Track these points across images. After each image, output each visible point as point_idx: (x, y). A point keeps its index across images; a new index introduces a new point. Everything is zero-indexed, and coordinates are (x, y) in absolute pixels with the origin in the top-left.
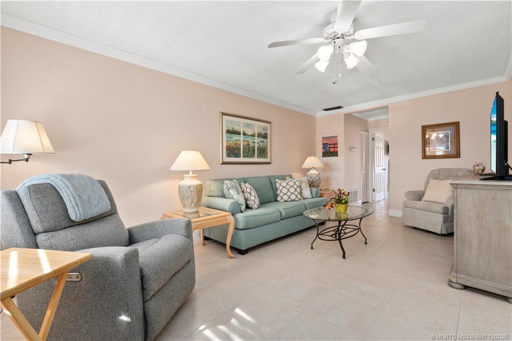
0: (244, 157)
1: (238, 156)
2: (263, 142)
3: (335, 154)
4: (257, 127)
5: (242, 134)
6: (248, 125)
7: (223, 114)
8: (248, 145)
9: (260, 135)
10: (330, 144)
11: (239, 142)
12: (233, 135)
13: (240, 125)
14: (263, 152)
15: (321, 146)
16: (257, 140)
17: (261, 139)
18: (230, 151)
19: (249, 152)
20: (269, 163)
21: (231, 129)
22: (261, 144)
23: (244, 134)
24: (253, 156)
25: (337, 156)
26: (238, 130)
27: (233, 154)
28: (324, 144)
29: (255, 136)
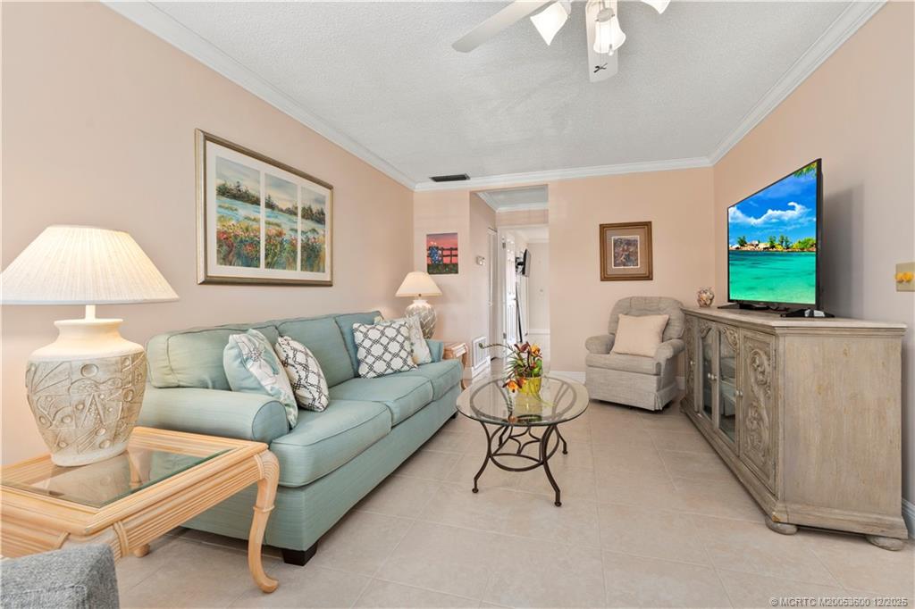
0: (269, 265)
1: (251, 261)
2: (314, 230)
3: (453, 269)
4: (302, 194)
5: (263, 203)
6: (280, 185)
7: (208, 138)
8: (280, 234)
9: (308, 214)
10: (443, 249)
11: (255, 225)
12: (238, 204)
13: (257, 179)
14: (312, 256)
15: (426, 253)
16: (301, 224)
17: (311, 224)
18: (231, 247)
19: (278, 252)
20: (328, 284)
21: (231, 185)
22: (311, 235)
23: (270, 205)
24: (290, 264)
25: (457, 272)
26: (252, 192)
27: (239, 255)
28: (430, 248)
29: (296, 214)
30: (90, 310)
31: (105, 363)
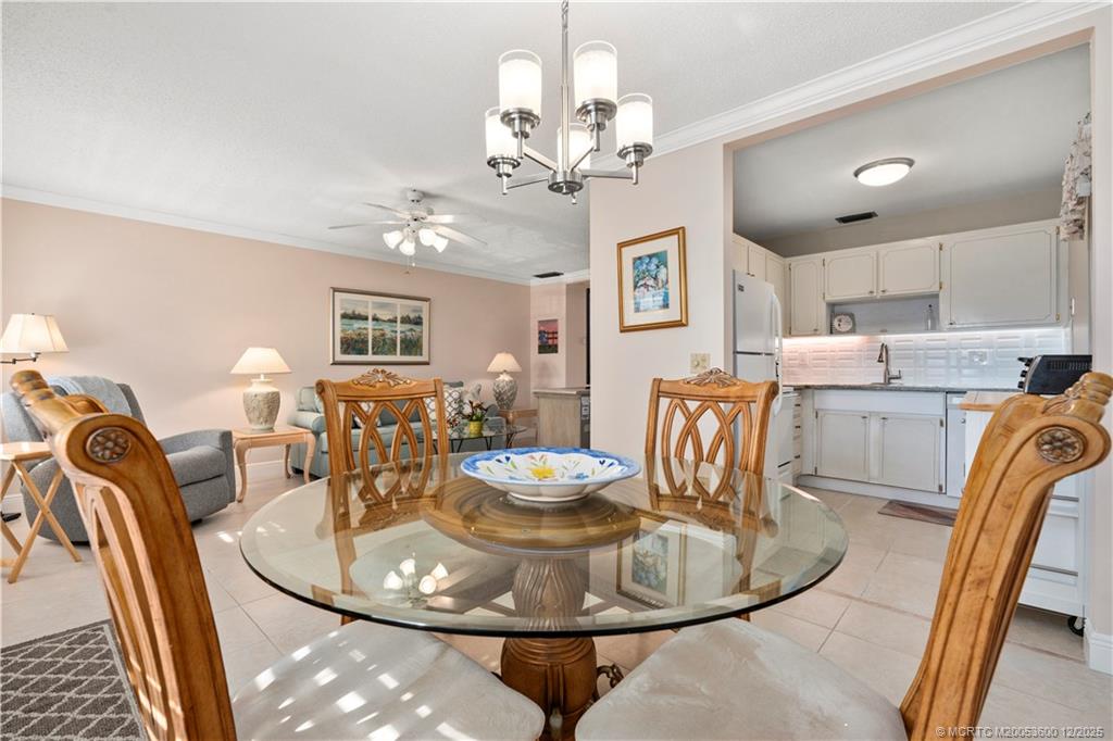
0: (374, 353)
1: (363, 351)
2: (411, 330)
3: (554, 349)
4: (401, 308)
5: (370, 318)
6: (382, 306)
7: (335, 290)
8: (383, 335)
9: (405, 320)
10: (548, 333)
11: (365, 332)
12: (353, 321)
13: (367, 305)
14: (412, 346)
15: (537, 336)
16: (399, 327)
17: (408, 326)
18: (349, 345)
19: (384, 345)
20: (427, 364)
21: (350, 312)
22: (409, 333)
23: (375, 319)
24: (392, 351)
25: (556, 352)
26: (363, 313)
27: (354, 349)
28: (540, 332)
29: (396, 322)
30: (262, 377)
31: (261, 394)
